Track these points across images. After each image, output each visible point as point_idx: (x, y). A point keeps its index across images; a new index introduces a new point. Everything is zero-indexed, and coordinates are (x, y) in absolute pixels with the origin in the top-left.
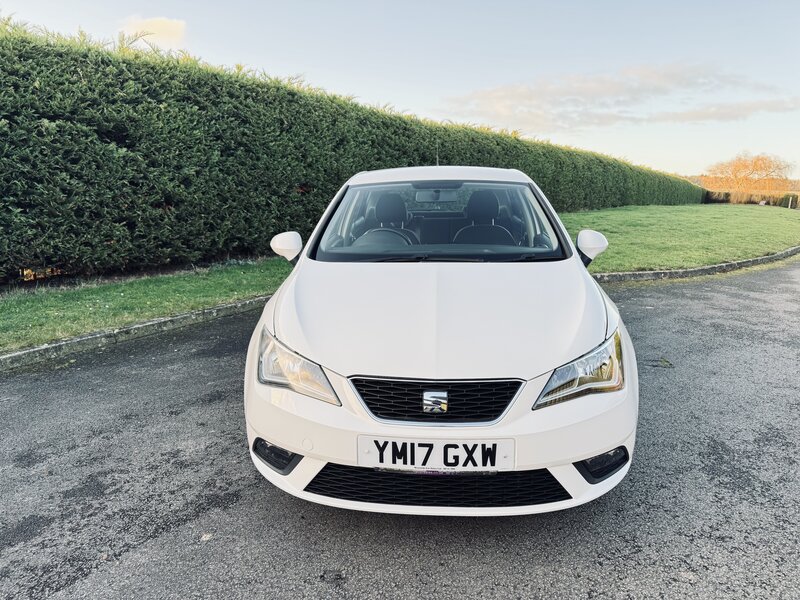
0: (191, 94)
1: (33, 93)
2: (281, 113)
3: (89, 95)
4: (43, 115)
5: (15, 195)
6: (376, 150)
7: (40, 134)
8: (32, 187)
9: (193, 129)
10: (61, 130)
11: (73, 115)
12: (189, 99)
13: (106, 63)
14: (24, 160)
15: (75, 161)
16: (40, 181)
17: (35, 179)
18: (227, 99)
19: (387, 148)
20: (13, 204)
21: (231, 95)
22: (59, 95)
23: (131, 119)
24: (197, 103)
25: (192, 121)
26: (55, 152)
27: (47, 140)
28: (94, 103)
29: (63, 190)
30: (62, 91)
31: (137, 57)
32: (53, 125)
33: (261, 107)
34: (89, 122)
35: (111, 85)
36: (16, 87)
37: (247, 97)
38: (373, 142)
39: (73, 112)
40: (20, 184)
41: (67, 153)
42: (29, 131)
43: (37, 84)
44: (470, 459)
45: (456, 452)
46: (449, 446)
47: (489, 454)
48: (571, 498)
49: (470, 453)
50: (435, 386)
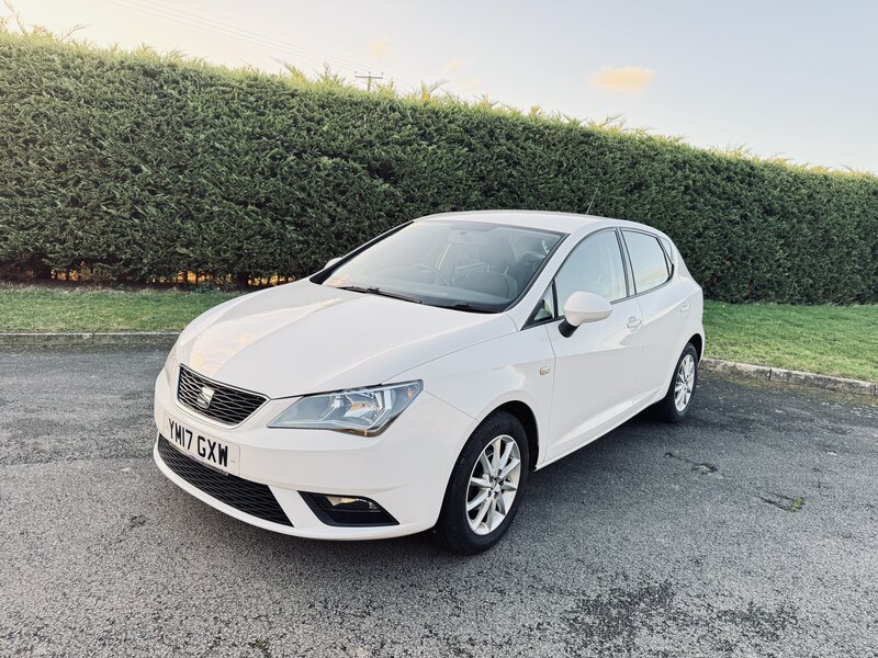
0: (466, 137)
1: (321, 135)
2: (563, 154)
3: (367, 137)
4: (325, 154)
5: (292, 216)
6: (688, 198)
7: (318, 169)
8: (303, 210)
9: (457, 169)
10: (335, 168)
11: (349, 154)
12: (462, 141)
13: (393, 109)
14: (303, 189)
15: (343, 193)
16: (312, 207)
17: (308, 205)
18: (502, 141)
19: (708, 196)
20: (289, 223)
21: (509, 137)
22: (342, 137)
23: (398, 159)
24: (469, 145)
25: (457, 162)
26: (327, 183)
27: (323, 174)
28: (370, 144)
29: (330, 216)
30: (344, 134)
31: (425, 105)
32: (330, 162)
33: (539, 150)
34: (362, 160)
35: (390, 129)
36: (309, 130)
37: (527, 139)
38: (687, 187)
39: (350, 152)
40: (295, 208)
41: (338, 185)
42: (310, 166)
43: (325, 129)
44: (212, 453)
45: (204, 444)
46: (200, 438)
47: (223, 454)
48: (291, 525)
49: (212, 448)
50: (210, 385)
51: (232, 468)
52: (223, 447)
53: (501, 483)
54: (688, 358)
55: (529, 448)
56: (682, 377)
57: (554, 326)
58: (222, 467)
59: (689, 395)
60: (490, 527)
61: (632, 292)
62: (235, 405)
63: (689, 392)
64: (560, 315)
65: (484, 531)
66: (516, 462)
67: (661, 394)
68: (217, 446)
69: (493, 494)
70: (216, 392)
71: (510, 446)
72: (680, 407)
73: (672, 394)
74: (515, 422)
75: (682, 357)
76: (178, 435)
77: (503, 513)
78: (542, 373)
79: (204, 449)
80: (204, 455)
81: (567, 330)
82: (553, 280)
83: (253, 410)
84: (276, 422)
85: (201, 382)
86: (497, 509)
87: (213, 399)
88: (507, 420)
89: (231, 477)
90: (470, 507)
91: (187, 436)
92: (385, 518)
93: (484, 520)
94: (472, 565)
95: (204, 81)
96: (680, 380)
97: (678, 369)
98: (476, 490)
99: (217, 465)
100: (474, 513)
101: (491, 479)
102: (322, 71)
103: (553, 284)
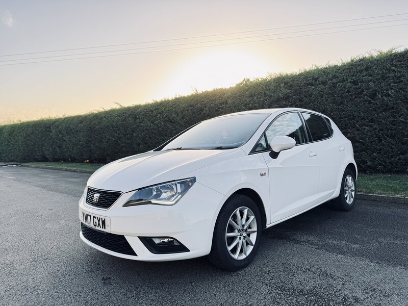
44: (99, 224)
45: (96, 220)
46: (94, 217)
47: (104, 223)
48: (137, 255)
49: (99, 221)
50: (98, 192)
51: (108, 230)
52: (103, 219)
53: (246, 231)
56: (347, 184)
57: (267, 154)
58: (103, 230)
62: (107, 199)
63: (353, 191)
66: (252, 218)
68: (101, 219)
69: (242, 238)
70: (101, 195)
71: (246, 212)
76: (86, 219)
78: (262, 175)
79: (96, 223)
80: (95, 226)
81: (274, 155)
83: (116, 200)
84: (126, 204)
85: (95, 191)
87: (99, 198)
89: (108, 234)
91: (89, 217)
92: (182, 248)
99: (101, 229)
101: (239, 231)
103: (264, 134)
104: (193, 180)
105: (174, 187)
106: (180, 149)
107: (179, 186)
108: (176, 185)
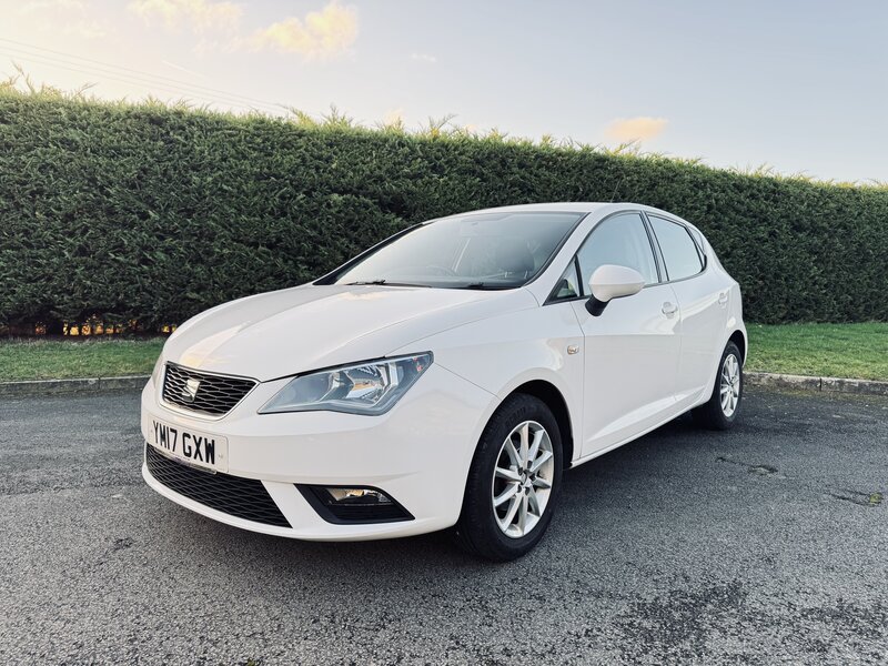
0: (478, 168)
1: (330, 172)
2: (578, 179)
3: (377, 172)
4: (335, 191)
5: (304, 255)
6: (712, 217)
7: (329, 206)
8: (315, 248)
9: (471, 199)
10: (346, 204)
12: (474, 172)
13: (401, 145)
14: (314, 227)
15: (354, 229)
16: (324, 245)
17: (320, 243)
18: (515, 169)
19: (733, 214)
20: (301, 262)
21: (521, 166)
22: (351, 174)
23: (409, 193)
24: (481, 175)
25: (470, 192)
26: (338, 220)
27: (334, 211)
28: (380, 179)
29: (343, 253)
30: (354, 171)
31: (434, 140)
32: (341, 198)
33: (554, 177)
34: (372, 196)
35: (400, 163)
36: (317, 168)
37: (540, 166)
38: (710, 207)
39: (360, 188)
40: (307, 246)
41: (350, 221)
42: (321, 204)
43: (334, 166)
44: (198, 451)
45: (190, 442)
46: (185, 435)
47: (210, 449)
48: (290, 527)
49: (198, 445)
50: (196, 377)
51: (220, 466)
52: (209, 442)
53: (532, 478)
54: (731, 358)
55: (562, 440)
56: (727, 378)
57: (580, 305)
58: (209, 465)
59: (736, 400)
60: (522, 529)
61: (664, 279)
62: (222, 393)
63: (735, 396)
64: (586, 294)
65: (516, 533)
66: (548, 454)
67: (705, 396)
68: (203, 441)
69: (523, 490)
70: (202, 383)
71: (539, 435)
72: (728, 413)
73: (717, 396)
74: (543, 407)
75: (725, 356)
76: (163, 437)
77: (537, 513)
78: (570, 352)
79: (190, 448)
80: (189, 455)
81: (596, 307)
82: (575, 256)
83: (241, 397)
84: (266, 408)
85: (188, 374)
86: (530, 509)
87: (199, 391)
88: (533, 404)
89: (221, 476)
90: (497, 502)
91: (172, 435)
92: (397, 512)
93: (515, 520)
94: (505, 573)
95: (210, 126)
96: (724, 382)
97: (722, 369)
98: (503, 484)
99: (204, 464)
100: (503, 511)
101: (520, 471)
102: (329, 113)
103: (575, 260)
104: (426, 358)
105: (382, 371)
106: (382, 283)
107: (393, 369)
108: (387, 368)
